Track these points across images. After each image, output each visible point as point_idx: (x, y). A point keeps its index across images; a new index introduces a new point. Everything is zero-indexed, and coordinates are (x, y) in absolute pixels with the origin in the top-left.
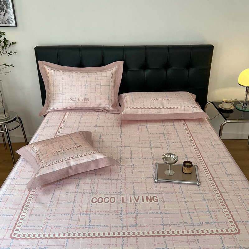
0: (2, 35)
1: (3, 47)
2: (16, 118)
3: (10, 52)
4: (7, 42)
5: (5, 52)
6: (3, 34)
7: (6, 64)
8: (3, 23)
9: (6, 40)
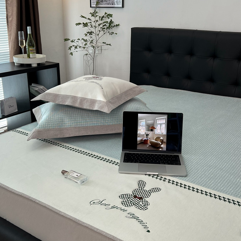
0: (110, 17)
1: (107, 28)
3: (112, 33)
4: (112, 23)
5: (108, 32)
6: (111, 15)
7: (105, 43)
8: (113, 4)
9: (111, 22)
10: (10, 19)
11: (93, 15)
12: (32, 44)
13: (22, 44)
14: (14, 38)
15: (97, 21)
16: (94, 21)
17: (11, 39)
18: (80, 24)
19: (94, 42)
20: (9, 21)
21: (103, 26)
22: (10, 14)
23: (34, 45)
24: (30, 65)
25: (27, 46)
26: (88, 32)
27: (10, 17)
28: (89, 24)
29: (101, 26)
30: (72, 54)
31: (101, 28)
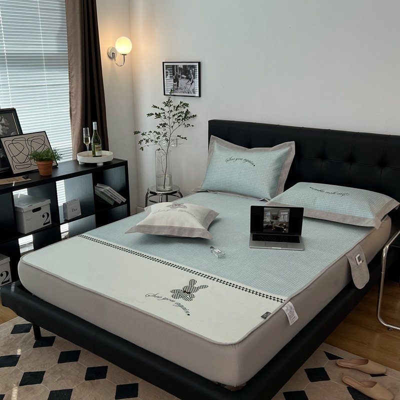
0: (186, 107)
1: (183, 119)
2: (176, 192)
3: (188, 124)
4: (188, 114)
5: (183, 124)
6: (187, 105)
8: (189, 93)
9: (187, 112)
10: (73, 113)
11: (166, 105)
12: (97, 139)
13: (87, 140)
14: (78, 133)
15: (171, 111)
16: (168, 112)
17: (75, 134)
18: (152, 114)
19: (168, 135)
20: (73, 115)
21: (178, 117)
22: (73, 107)
23: (100, 141)
24: (95, 164)
25: (92, 142)
26: (161, 125)
27: (73, 111)
28: (162, 115)
29: (176, 117)
30: (142, 149)
31: (176, 119)
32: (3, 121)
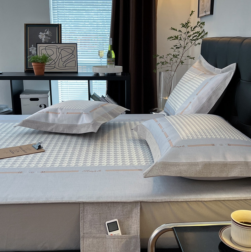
11: (183, 26)
15: (188, 32)
16: (185, 33)
21: (193, 37)
29: (191, 38)
31: (191, 39)
32: (48, 33)
